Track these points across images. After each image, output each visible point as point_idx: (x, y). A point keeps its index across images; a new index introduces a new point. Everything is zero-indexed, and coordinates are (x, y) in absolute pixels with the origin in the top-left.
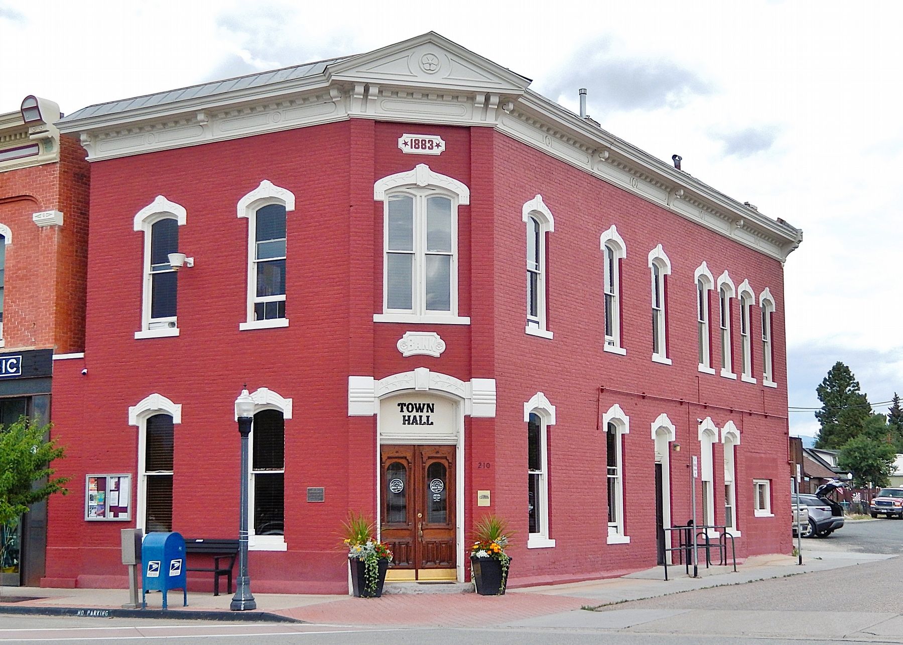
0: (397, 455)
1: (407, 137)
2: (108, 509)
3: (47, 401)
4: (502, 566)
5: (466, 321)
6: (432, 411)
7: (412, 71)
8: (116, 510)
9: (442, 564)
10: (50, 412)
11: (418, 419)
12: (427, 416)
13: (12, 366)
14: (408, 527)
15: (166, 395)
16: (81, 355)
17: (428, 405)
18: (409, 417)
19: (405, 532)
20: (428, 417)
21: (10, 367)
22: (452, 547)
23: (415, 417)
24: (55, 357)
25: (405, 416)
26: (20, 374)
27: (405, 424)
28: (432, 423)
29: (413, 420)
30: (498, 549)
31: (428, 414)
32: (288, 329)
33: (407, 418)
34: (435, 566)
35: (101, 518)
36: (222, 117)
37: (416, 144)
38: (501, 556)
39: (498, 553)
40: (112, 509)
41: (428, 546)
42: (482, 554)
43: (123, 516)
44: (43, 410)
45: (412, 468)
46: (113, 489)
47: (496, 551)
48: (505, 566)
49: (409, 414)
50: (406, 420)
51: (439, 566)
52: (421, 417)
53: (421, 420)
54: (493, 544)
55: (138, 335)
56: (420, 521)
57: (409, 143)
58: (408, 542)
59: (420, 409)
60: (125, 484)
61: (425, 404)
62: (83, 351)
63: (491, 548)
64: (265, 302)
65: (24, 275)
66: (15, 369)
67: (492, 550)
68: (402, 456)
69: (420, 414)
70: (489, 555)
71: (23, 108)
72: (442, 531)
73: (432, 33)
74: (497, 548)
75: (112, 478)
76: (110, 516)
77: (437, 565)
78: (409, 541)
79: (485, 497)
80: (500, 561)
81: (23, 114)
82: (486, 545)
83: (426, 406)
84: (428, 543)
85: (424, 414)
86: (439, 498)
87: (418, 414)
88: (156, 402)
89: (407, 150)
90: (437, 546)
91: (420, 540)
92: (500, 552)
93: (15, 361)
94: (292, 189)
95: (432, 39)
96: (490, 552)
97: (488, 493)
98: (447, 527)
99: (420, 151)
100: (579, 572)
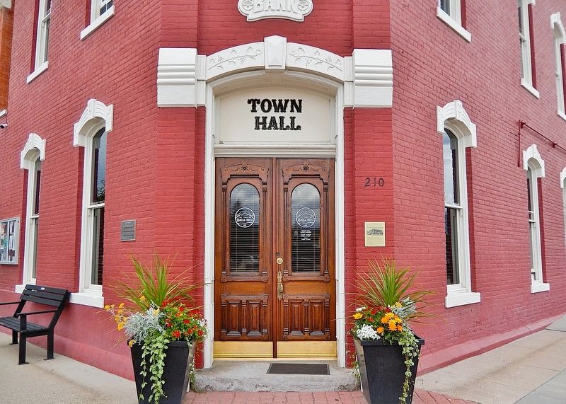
0: (244, 172)
4: (404, 357)
6: (299, 110)
9: (313, 333)
11: (278, 121)
12: (291, 117)
14: (262, 278)
17: (293, 101)
18: (265, 118)
19: (255, 285)
20: (293, 119)
22: (328, 308)
23: (273, 119)
25: (259, 117)
27: (258, 129)
28: (299, 128)
29: (271, 123)
30: (397, 324)
31: (293, 115)
33: (261, 120)
34: (304, 337)
38: (402, 336)
39: (397, 332)
41: (292, 307)
42: (367, 332)
45: (268, 191)
47: (392, 328)
48: (410, 358)
49: (265, 115)
50: (260, 124)
51: (309, 337)
52: (282, 118)
53: (282, 123)
54: (388, 315)
56: (279, 269)
58: (262, 301)
59: (281, 107)
61: (288, 100)
63: (384, 321)
67: (386, 326)
68: (252, 173)
69: (280, 114)
70: (379, 335)
72: (315, 283)
74: (394, 322)
77: (307, 335)
78: (263, 299)
79: (377, 232)
80: (401, 348)
82: (375, 315)
83: (290, 103)
84: (292, 303)
85: (287, 115)
86: (308, 235)
87: (277, 115)
90: (307, 306)
91: (279, 297)
92: (401, 329)
96: (381, 330)
97: (381, 226)
98: (321, 278)
100: (506, 329)
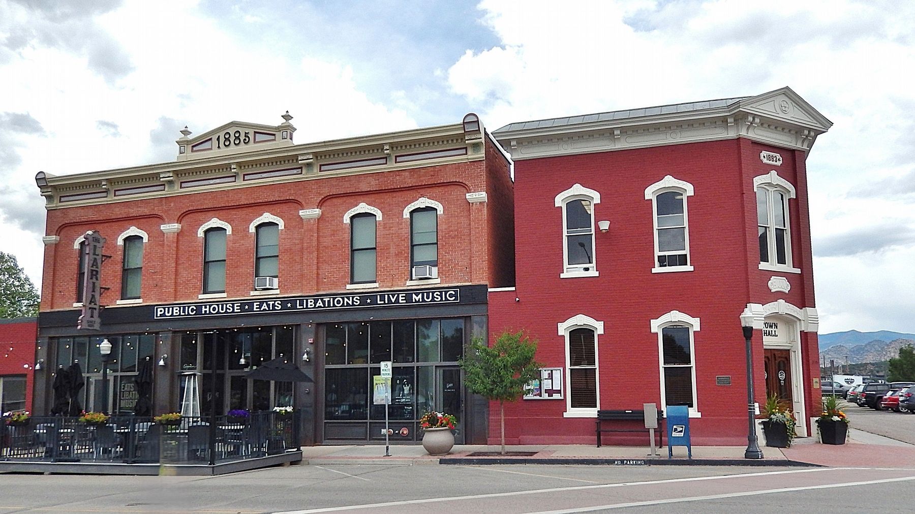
1: (764, 153)
2: (543, 391)
3: (485, 319)
5: (798, 271)
6: (777, 328)
7: (777, 110)
8: (550, 392)
10: (488, 326)
13: (451, 296)
15: (591, 316)
16: (513, 289)
17: (775, 324)
18: (766, 331)
20: (775, 331)
21: (449, 296)
23: (769, 331)
24: (490, 290)
26: (459, 301)
27: (765, 336)
28: (777, 336)
29: (768, 333)
31: (775, 329)
32: (693, 272)
35: (538, 397)
36: (630, 133)
37: (769, 158)
40: (546, 391)
43: (556, 396)
44: (481, 325)
45: (771, 364)
46: (547, 378)
49: (767, 329)
50: (765, 333)
52: (772, 331)
53: (772, 333)
55: (562, 276)
57: (766, 157)
59: (771, 327)
60: (557, 375)
61: (773, 323)
62: (515, 286)
64: (667, 255)
65: (455, 235)
66: (454, 298)
68: (766, 356)
69: (771, 329)
71: (465, 121)
73: (787, 88)
75: (545, 370)
76: (545, 396)
79: (816, 382)
81: (464, 126)
86: (784, 383)
88: (581, 320)
89: (765, 161)
93: (454, 293)
94: (692, 182)
95: (787, 92)
97: (817, 380)
98: (789, 402)
99: (771, 162)
